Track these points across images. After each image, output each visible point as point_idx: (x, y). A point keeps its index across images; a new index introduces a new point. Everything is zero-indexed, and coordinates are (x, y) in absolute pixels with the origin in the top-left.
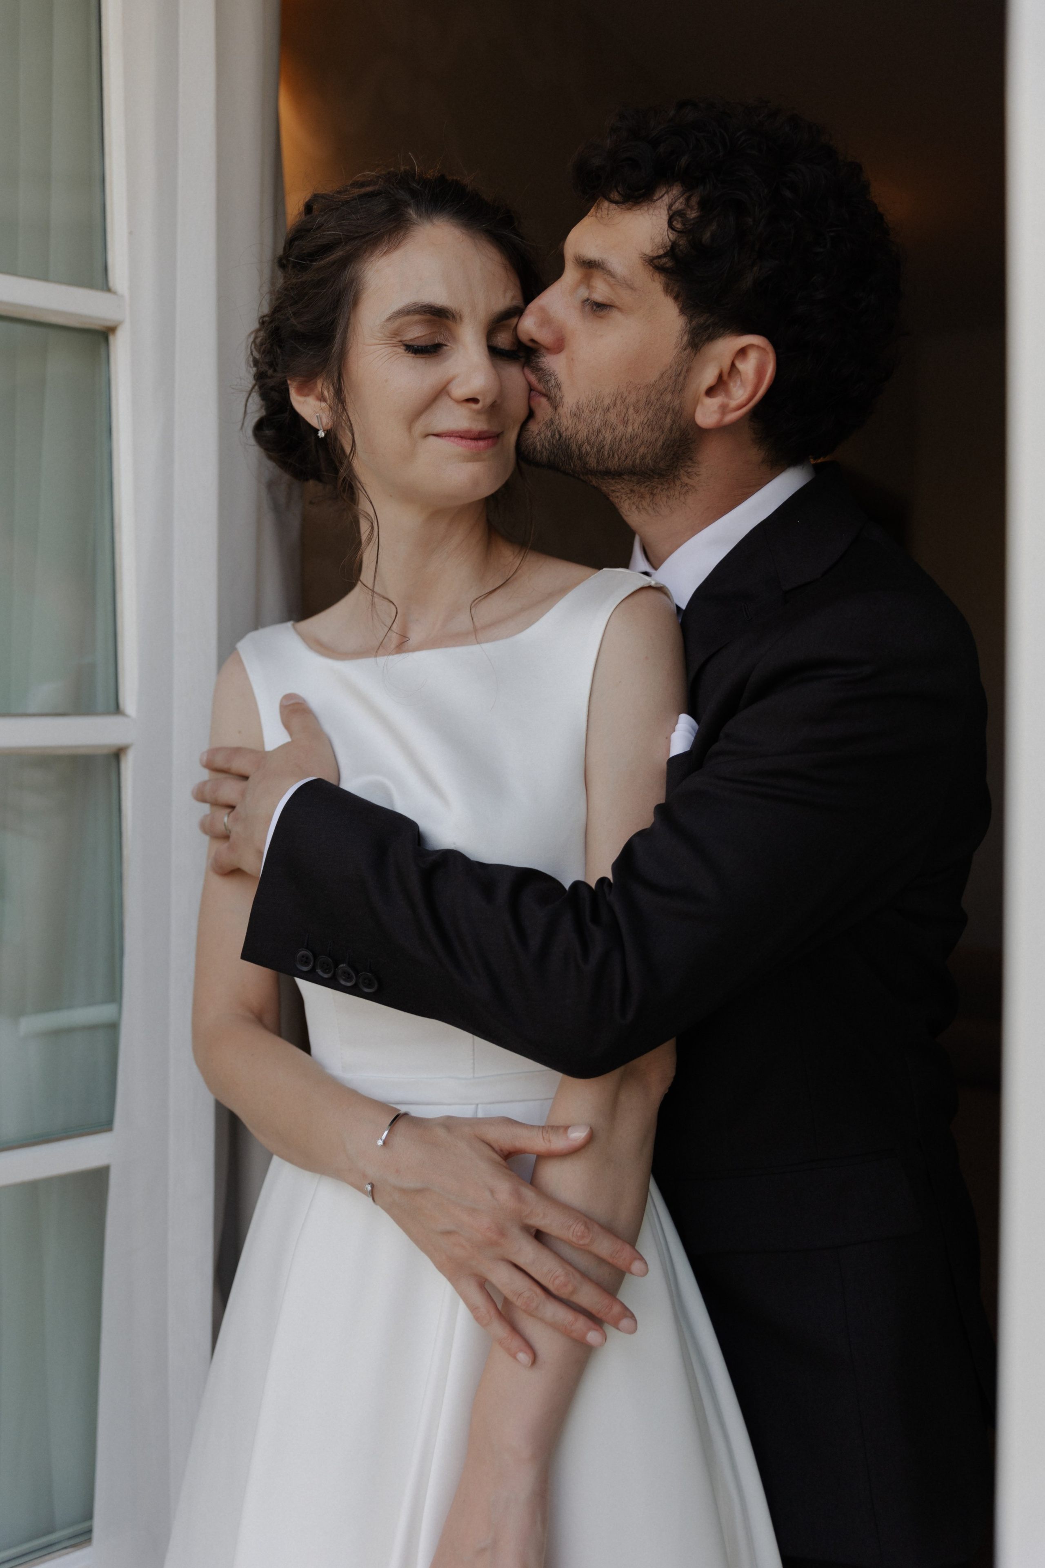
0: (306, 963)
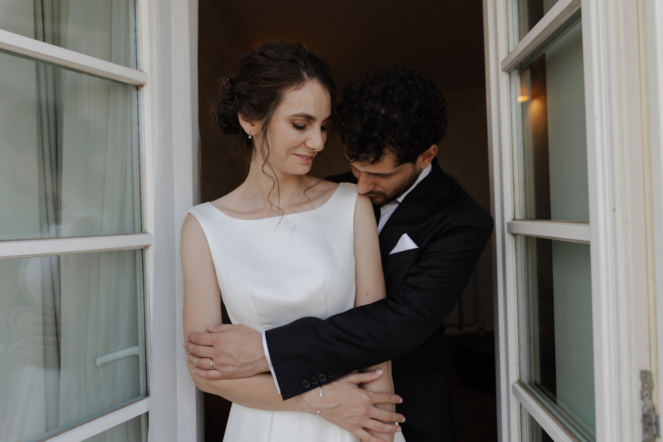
0: (307, 384)
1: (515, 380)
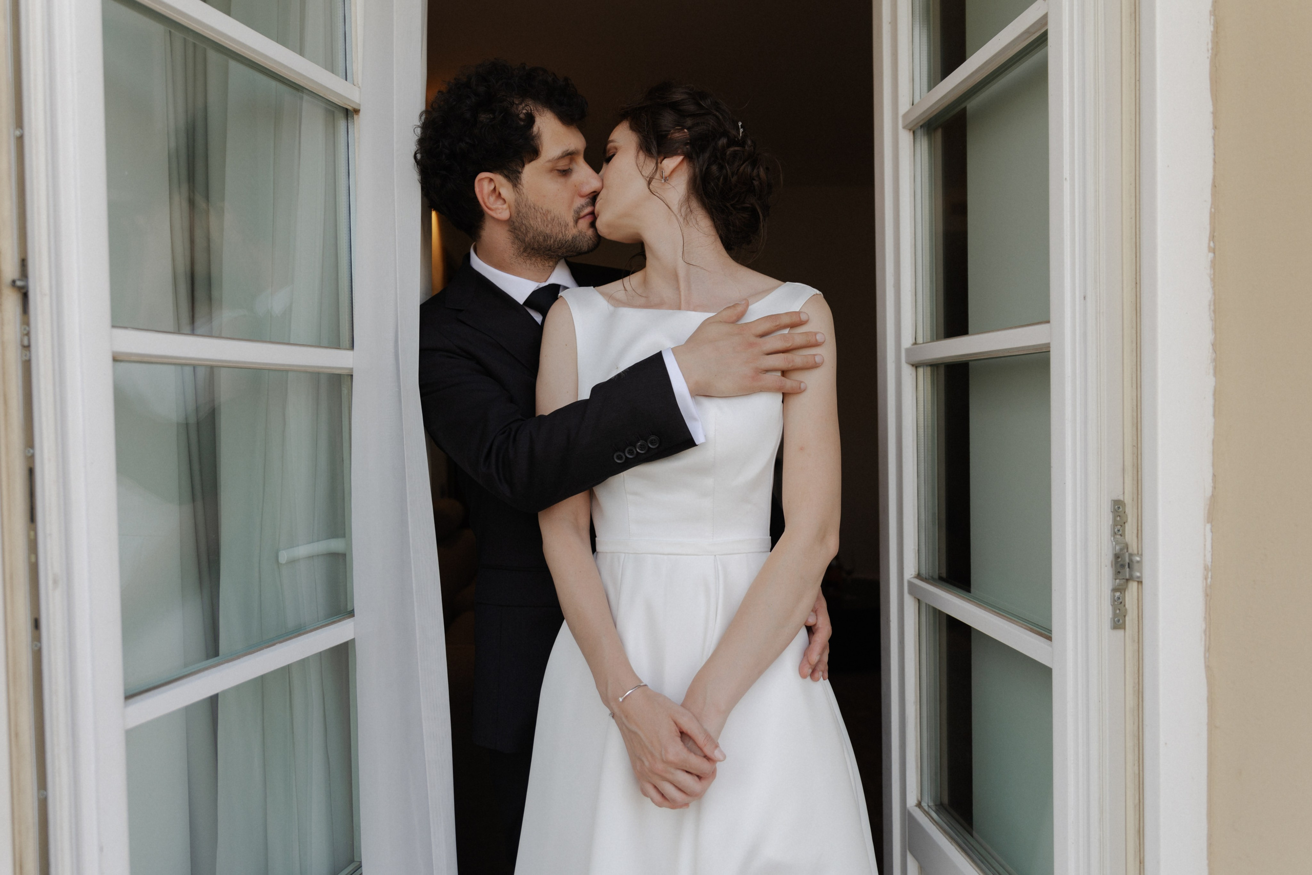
1: (912, 575)
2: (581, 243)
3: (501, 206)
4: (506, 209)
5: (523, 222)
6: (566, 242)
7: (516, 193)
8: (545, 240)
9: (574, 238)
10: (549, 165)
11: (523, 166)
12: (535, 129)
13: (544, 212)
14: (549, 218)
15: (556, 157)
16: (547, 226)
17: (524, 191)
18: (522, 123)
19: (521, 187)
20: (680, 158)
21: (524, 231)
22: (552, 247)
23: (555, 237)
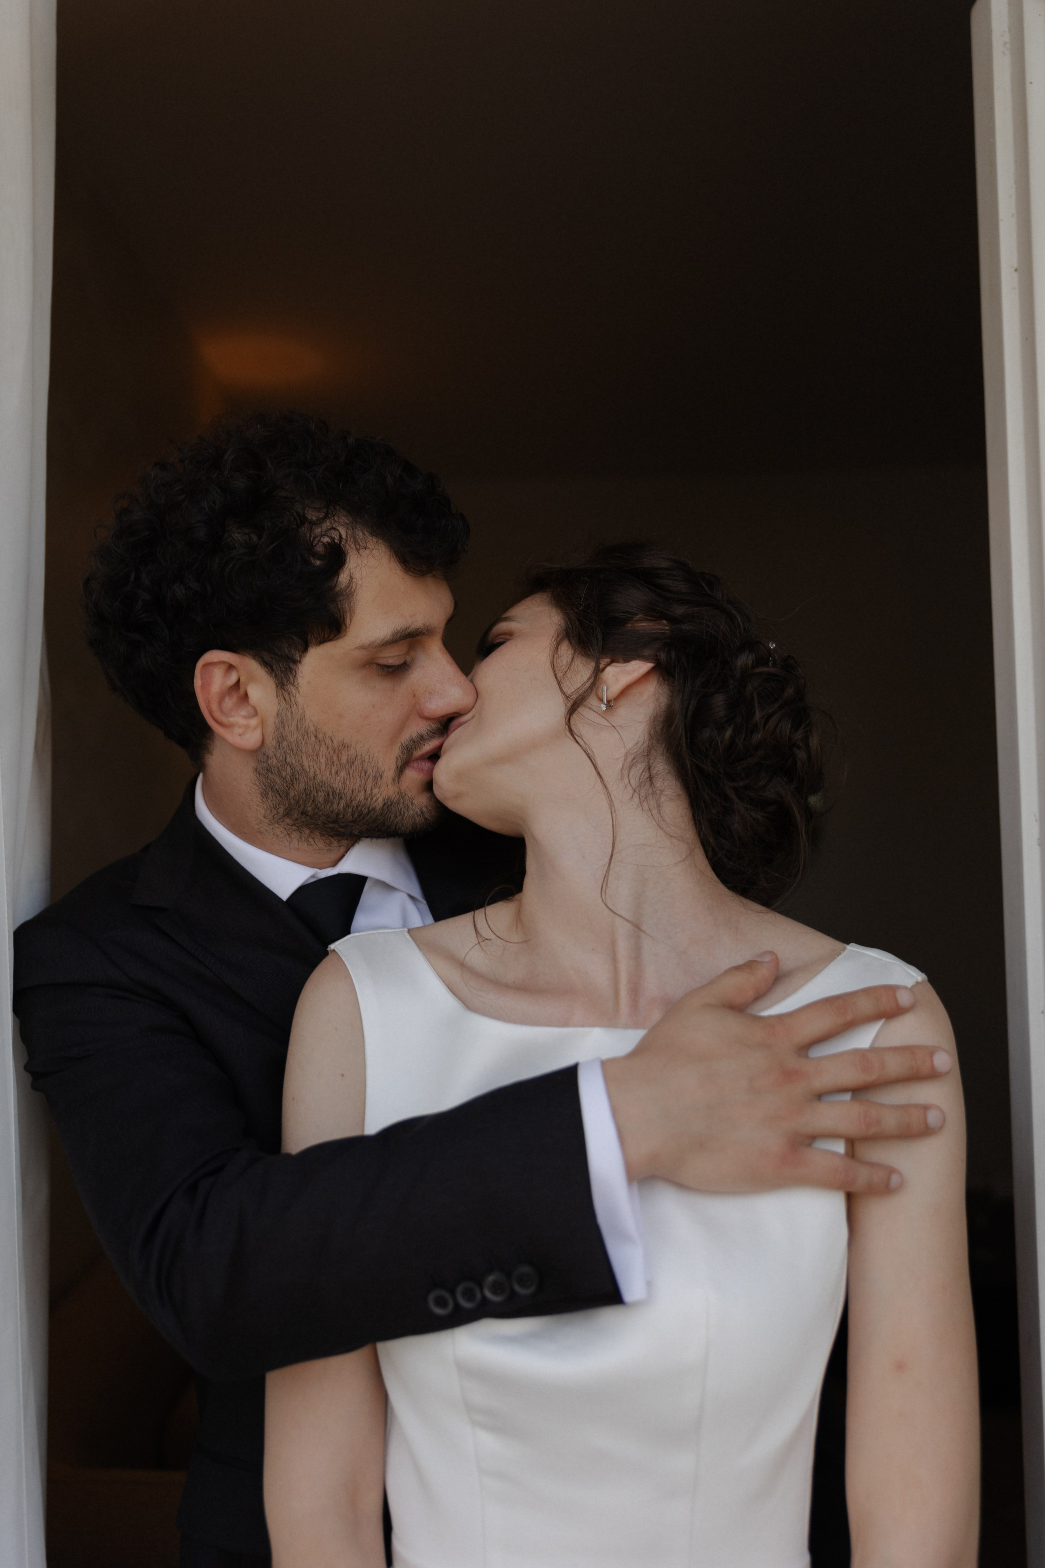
2: (399, 818)
3: (242, 721)
4: (255, 728)
5: (288, 759)
6: (369, 812)
7: (282, 700)
8: (327, 801)
9: (388, 804)
10: (361, 655)
11: (305, 649)
12: (343, 578)
13: (336, 745)
14: (344, 759)
15: (378, 641)
16: (337, 773)
17: (300, 699)
18: (318, 563)
19: (293, 690)
20: (646, 666)
21: (288, 778)
22: (341, 816)
23: (348, 798)
